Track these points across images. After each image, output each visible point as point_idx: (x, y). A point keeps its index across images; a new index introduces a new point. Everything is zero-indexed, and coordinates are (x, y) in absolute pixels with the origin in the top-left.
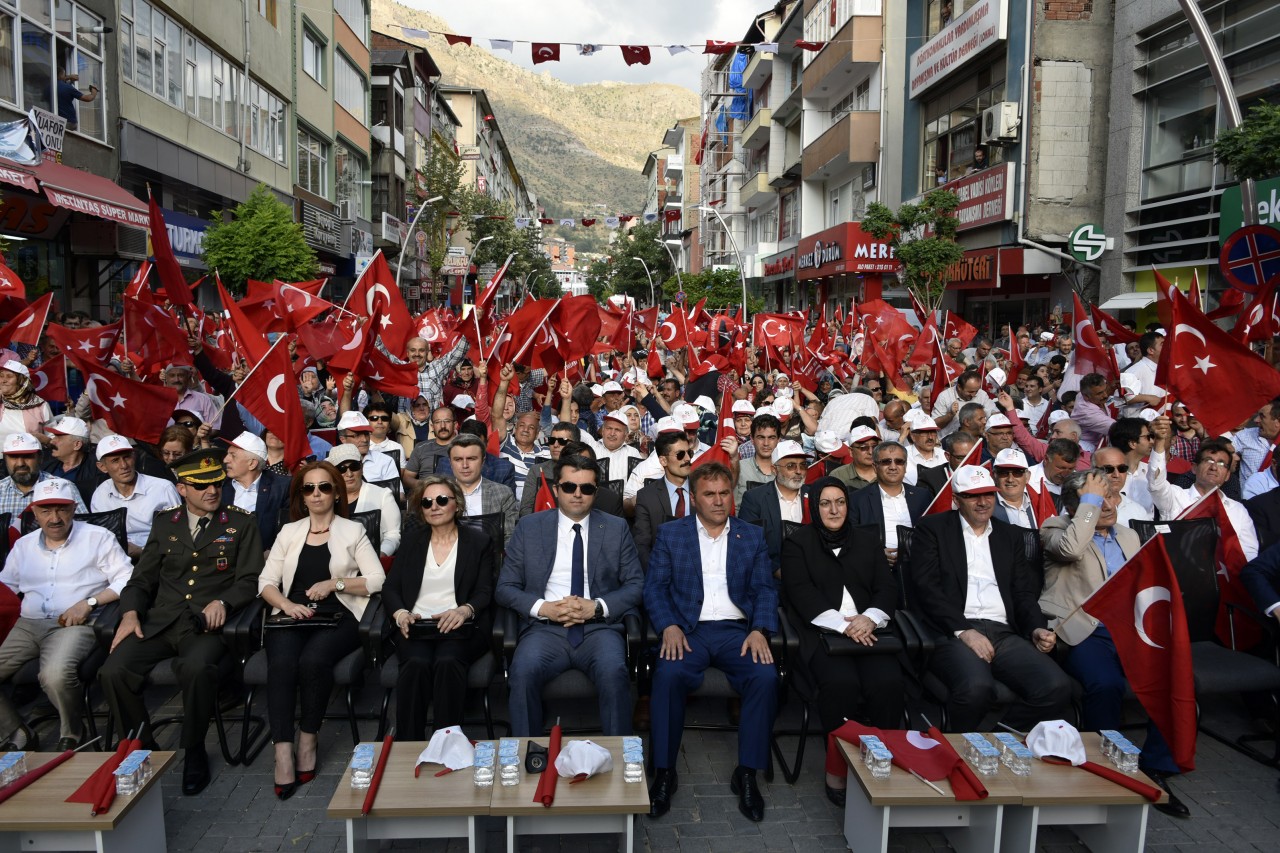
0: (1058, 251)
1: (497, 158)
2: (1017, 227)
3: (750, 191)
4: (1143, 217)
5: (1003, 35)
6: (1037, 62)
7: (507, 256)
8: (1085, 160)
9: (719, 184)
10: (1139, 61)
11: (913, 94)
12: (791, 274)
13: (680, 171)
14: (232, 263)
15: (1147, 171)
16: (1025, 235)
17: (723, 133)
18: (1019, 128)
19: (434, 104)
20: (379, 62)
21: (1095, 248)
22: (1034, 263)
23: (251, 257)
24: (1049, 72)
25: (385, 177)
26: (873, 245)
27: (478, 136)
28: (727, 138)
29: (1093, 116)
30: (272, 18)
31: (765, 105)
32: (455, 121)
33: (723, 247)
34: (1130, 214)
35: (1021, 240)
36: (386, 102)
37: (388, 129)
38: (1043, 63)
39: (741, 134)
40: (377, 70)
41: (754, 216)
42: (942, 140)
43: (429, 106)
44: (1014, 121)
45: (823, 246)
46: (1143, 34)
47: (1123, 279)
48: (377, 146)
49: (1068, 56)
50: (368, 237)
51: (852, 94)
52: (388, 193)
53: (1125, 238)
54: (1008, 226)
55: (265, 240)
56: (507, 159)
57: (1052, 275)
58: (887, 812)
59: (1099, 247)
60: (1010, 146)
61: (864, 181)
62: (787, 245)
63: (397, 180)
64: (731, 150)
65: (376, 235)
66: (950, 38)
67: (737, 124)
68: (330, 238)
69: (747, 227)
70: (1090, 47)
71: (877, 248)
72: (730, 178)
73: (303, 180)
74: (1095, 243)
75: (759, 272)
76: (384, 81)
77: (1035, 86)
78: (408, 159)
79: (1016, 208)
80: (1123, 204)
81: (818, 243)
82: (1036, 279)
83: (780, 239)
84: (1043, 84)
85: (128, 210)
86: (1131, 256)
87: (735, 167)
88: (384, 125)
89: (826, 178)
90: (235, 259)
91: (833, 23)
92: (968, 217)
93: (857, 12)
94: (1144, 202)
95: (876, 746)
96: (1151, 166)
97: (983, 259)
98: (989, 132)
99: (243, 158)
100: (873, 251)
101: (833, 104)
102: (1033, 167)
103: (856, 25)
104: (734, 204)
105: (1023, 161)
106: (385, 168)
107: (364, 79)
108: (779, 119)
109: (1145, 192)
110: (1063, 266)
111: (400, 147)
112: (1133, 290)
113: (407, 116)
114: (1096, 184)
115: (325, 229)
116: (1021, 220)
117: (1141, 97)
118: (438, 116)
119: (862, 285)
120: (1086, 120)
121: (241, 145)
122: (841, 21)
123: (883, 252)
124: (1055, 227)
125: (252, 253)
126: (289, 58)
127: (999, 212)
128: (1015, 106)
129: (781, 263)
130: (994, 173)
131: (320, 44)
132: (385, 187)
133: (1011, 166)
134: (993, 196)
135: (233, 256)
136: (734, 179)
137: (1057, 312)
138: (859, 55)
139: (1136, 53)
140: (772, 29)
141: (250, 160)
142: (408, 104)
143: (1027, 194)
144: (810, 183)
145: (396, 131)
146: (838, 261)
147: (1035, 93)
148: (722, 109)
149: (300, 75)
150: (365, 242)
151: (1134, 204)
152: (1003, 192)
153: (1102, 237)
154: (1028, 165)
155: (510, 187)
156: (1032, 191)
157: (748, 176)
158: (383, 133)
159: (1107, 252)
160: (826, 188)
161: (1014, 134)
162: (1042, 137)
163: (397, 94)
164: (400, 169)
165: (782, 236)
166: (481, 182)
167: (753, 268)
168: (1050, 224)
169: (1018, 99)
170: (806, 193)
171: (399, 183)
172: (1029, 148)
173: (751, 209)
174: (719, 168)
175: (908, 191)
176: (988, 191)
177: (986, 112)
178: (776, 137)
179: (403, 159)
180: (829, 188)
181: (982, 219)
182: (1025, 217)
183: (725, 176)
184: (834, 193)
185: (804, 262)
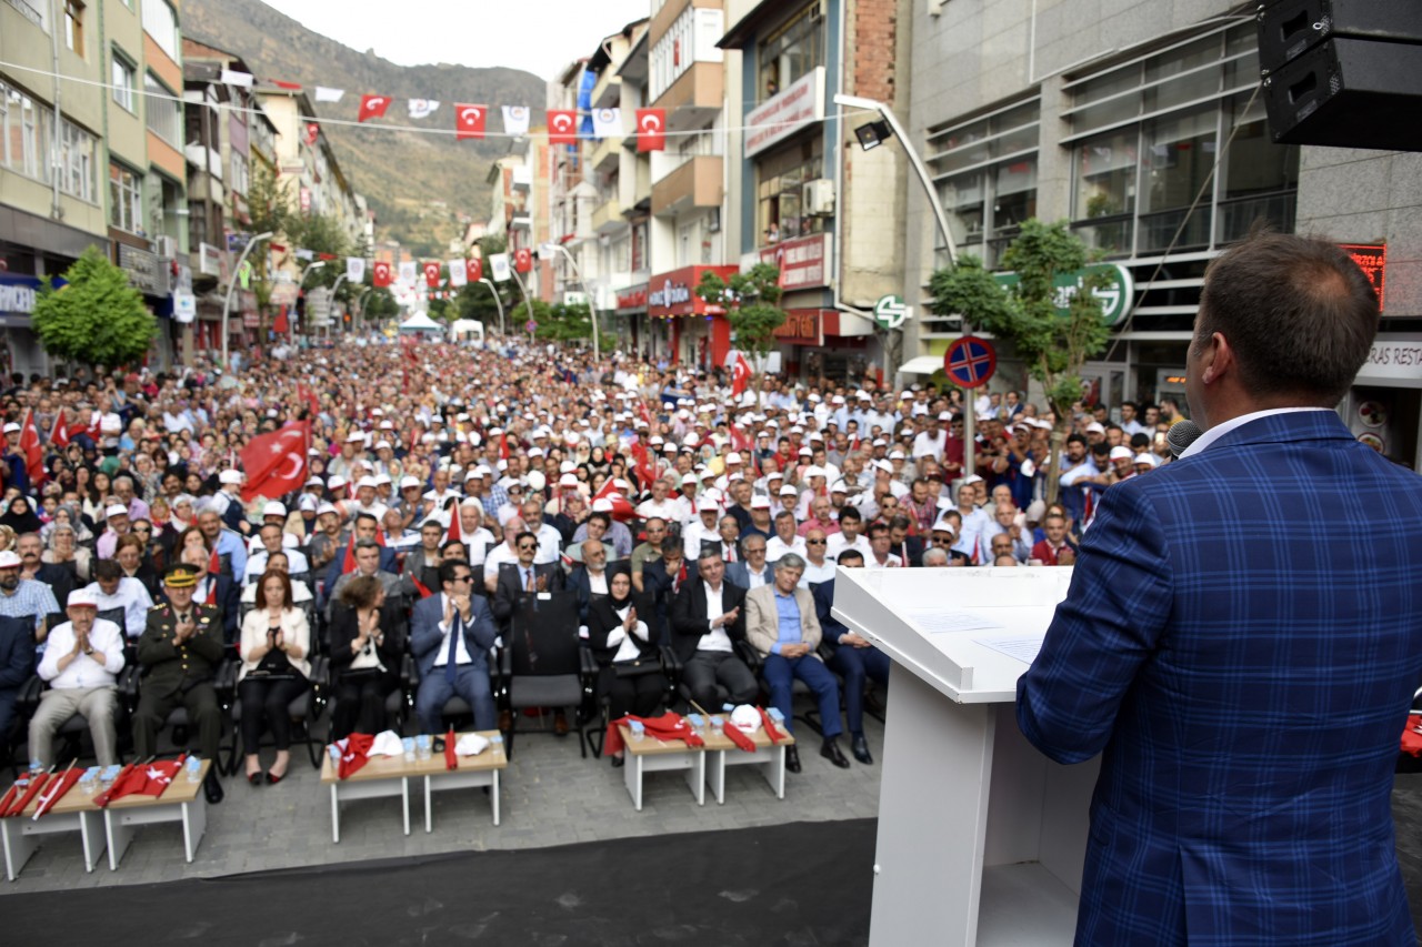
0: (867, 315)
1: (322, 165)
2: (833, 293)
3: (601, 220)
4: (933, 290)
5: (819, 116)
6: (848, 144)
7: (335, 278)
8: (892, 233)
9: (569, 207)
10: (931, 154)
11: (748, 154)
12: (643, 309)
13: (528, 185)
14: (69, 333)
16: (841, 301)
17: (572, 154)
18: (834, 203)
19: (250, 115)
20: (192, 78)
21: (897, 317)
22: (850, 326)
23: (89, 326)
24: (858, 153)
25: (201, 203)
27: (300, 146)
28: (576, 159)
29: (897, 194)
30: (79, 49)
32: (273, 130)
33: (575, 273)
34: (922, 288)
35: (838, 305)
36: (199, 120)
37: (202, 150)
38: (854, 146)
39: (591, 156)
40: (190, 86)
41: (607, 238)
42: (775, 200)
43: (245, 118)
44: (830, 198)
45: (672, 286)
46: (933, 130)
47: (920, 344)
48: (192, 169)
50: (185, 273)
51: (698, 133)
52: (207, 222)
53: (921, 309)
54: (825, 290)
55: (101, 308)
56: (333, 164)
57: (866, 337)
58: (640, 759)
59: (900, 315)
60: (829, 220)
61: (711, 223)
62: (640, 279)
63: (216, 205)
64: (581, 172)
65: (195, 268)
66: (777, 108)
67: (586, 146)
68: (147, 278)
69: (599, 252)
72: (580, 202)
73: (116, 219)
74: (897, 312)
75: (612, 304)
76: (195, 97)
77: (847, 167)
78: (225, 181)
79: (833, 276)
80: (918, 278)
81: (668, 283)
82: (853, 341)
83: (633, 270)
84: (853, 167)
86: (926, 325)
87: (586, 189)
88: (199, 145)
89: (675, 215)
90: (70, 329)
91: (676, 63)
92: (793, 278)
93: (698, 58)
95: (637, 726)
96: (941, 246)
97: (808, 319)
98: (809, 204)
99: (57, 204)
101: (679, 142)
102: (846, 239)
103: (698, 71)
104: (585, 229)
105: (838, 234)
106: (200, 193)
107: (175, 98)
108: (628, 146)
110: (873, 329)
111: (216, 169)
112: (928, 353)
113: (223, 133)
114: (899, 256)
115: (142, 271)
116: (837, 286)
117: (936, 184)
118: (255, 127)
119: (711, 326)
121: (53, 189)
122: (685, 63)
124: (863, 293)
125: (89, 322)
126: (99, 89)
127: (820, 278)
128: (829, 183)
129: (634, 297)
130: (815, 241)
131: (130, 68)
132: (202, 215)
133: (828, 237)
134: (813, 262)
135: (69, 325)
136: (585, 203)
137: (871, 370)
138: (702, 100)
139: (928, 146)
140: (619, 54)
141: (64, 205)
142: (224, 118)
143: (842, 264)
144: (661, 218)
145: (212, 152)
146: (687, 302)
147: (847, 173)
149: (112, 108)
150: (183, 278)
151: (925, 278)
152: (822, 260)
153: (903, 306)
154: (842, 237)
155: (337, 193)
156: (846, 261)
157: (599, 200)
158: (197, 154)
160: (674, 222)
161: (829, 209)
162: (853, 212)
163: (212, 111)
164: (217, 194)
165: (635, 266)
166: (303, 195)
167: (607, 301)
168: (861, 291)
169: (832, 177)
170: (656, 227)
171: (217, 208)
172: (842, 223)
173: (603, 235)
174: (569, 189)
175: (746, 245)
176: (811, 257)
177: (806, 186)
178: (626, 163)
179: (220, 181)
180: (680, 225)
181: (806, 283)
182: (841, 284)
183: (575, 198)
184: (684, 229)
185: (655, 299)
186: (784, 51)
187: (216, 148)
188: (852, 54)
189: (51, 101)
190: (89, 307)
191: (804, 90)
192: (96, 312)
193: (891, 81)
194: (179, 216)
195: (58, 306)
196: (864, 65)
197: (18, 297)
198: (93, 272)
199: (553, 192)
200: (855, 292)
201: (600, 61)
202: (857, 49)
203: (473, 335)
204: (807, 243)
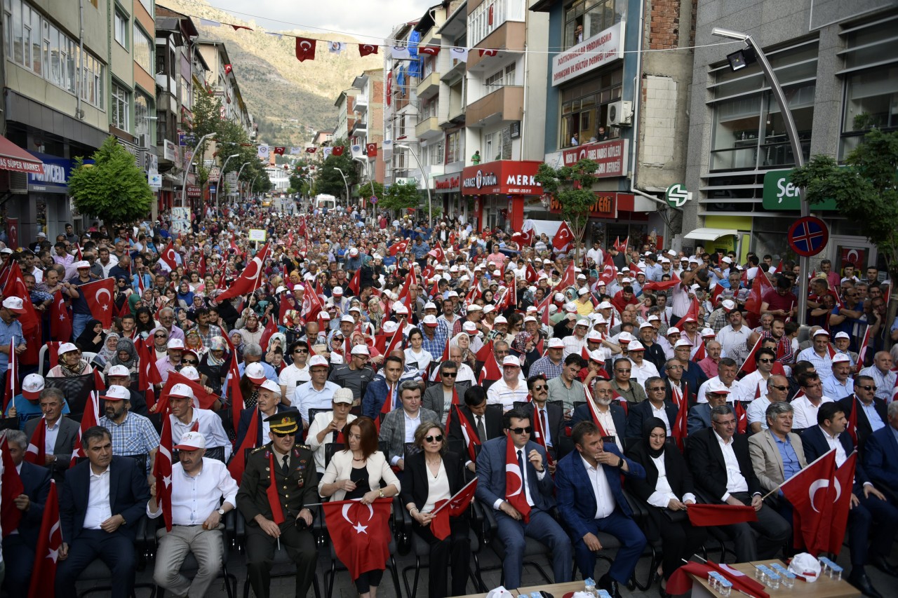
0: (655, 197)
1: (230, 91)
2: (630, 181)
3: (424, 129)
4: (711, 181)
5: (621, 56)
6: (644, 76)
8: (672, 140)
9: (398, 121)
10: (711, 83)
11: (555, 83)
12: (457, 190)
13: (365, 107)
14: (95, 197)
15: (714, 152)
16: (635, 187)
17: (402, 86)
18: (633, 118)
19: (192, 55)
20: (160, 28)
21: (681, 199)
22: (641, 204)
24: (651, 82)
25: (164, 113)
26: (519, 176)
27: (220, 77)
28: (405, 89)
29: (677, 112)
30: (95, 2)
31: (434, 70)
32: (206, 67)
33: (402, 164)
34: (703, 179)
35: (633, 190)
36: (164, 57)
37: (165, 77)
38: (648, 77)
39: (417, 89)
40: (160, 34)
41: (426, 143)
42: (575, 116)
43: (190, 58)
44: (630, 113)
45: (483, 174)
46: (713, 66)
47: (698, 219)
48: (159, 89)
49: (664, 73)
50: (154, 157)
51: (502, 72)
52: (167, 124)
53: (700, 194)
54: (623, 179)
56: (237, 92)
57: (651, 212)
59: (683, 198)
60: (626, 129)
61: (512, 132)
62: (452, 169)
63: (172, 114)
64: (408, 98)
65: (160, 156)
66: (583, 50)
67: (412, 81)
69: (419, 152)
70: (677, 68)
71: (521, 178)
72: (407, 118)
73: (114, 120)
74: (680, 196)
75: (432, 186)
76: (162, 41)
77: (643, 92)
78: (178, 98)
79: (629, 168)
80: (699, 172)
81: (479, 172)
82: (642, 215)
83: (446, 163)
84: (648, 91)
85: (22, 161)
86: (703, 205)
87: (411, 110)
88: (163, 74)
89: (483, 126)
90: (95, 194)
91: (490, 23)
93: (509, 18)
94: (712, 172)
96: (716, 149)
97: (606, 199)
98: (613, 118)
99: (79, 108)
100: (519, 180)
101: (488, 76)
102: (641, 143)
103: (509, 27)
104: (411, 133)
105: (635, 140)
106: (164, 107)
107: (150, 41)
108: (445, 80)
109: (712, 166)
110: (657, 206)
111: (173, 90)
112: (704, 226)
113: (178, 67)
114: (679, 155)
116: (633, 178)
117: (711, 105)
118: (195, 64)
119: (511, 202)
120: (673, 114)
121: (77, 98)
122: (498, 22)
123: (525, 182)
124: (654, 182)
126: (106, 31)
127: (618, 170)
128: (630, 103)
129: (449, 181)
130: (615, 144)
131: (125, 19)
132: (163, 120)
133: (626, 141)
134: (614, 159)
135: (95, 192)
136: (411, 118)
137: (653, 236)
138: (511, 48)
139: (708, 77)
140: (440, 19)
141: (83, 109)
142: (178, 57)
143: (637, 160)
144: (472, 129)
145: (171, 78)
146: (495, 186)
147: (643, 96)
148: (402, 67)
149: (113, 44)
150: (153, 162)
151: (705, 173)
152: (621, 157)
153: (685, 192)
154: (638, 142)
155: (238, 112)
156: (640, 159)
157: (420, 117)
158: (162, 80)
159: (688, 201)
160: (480, 131)
161: (629, 121)
162: (647, 124)
163: (172, 51)
164: (173, 107)
165: (447, 161)
166: (222, 110)
167: (427, 184)
168: (650, 180)
170: (468, 135)
171: (173, 116)
172: (639, 131)
173: (422, 140)
174: (399, 109)
175: (549, 147)
176: (610, 156)
177: (610, 105)
178: (444, 92)
179: (176, 99)
180: (485, 133)
181: (606, 173)
182: (635, 175)
183: (403, 115)
184: (488, 136)
185: (468, 183)
186: (586, 12)
188: (649, 12)
189: (78, 36)
190: (109, 179)
191: (607, 38)
192: (114, 182)
193: (676, 31)
195: (88, 178)
196: (657, 19)
197: (54, 172)
198: (112, 155)
199: (386, 111)
200: (648, 181)
201: (426, 23)
202: (653, 8)
203: (329, 205)
204: (608, 145)
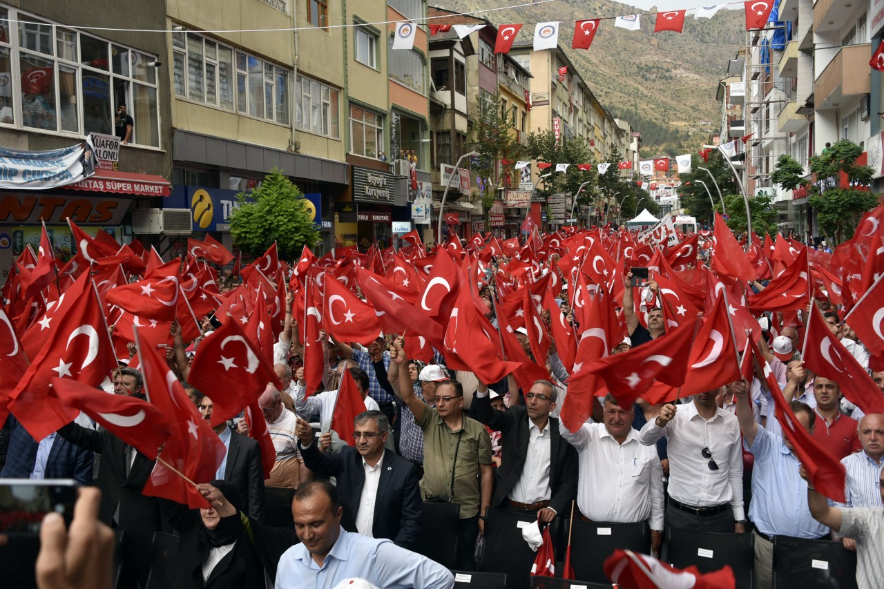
1: (578, 99)
3: (784, 118)
7: (579, 186)
9: (764, 111)
14: (248, 236)
19: (501, 63)
23: (262, 230)
25: (448, 132)
27: (553, 83)
28: (768, 68)
31: (795, 38)
32: (525, 75)
36: (446, 70)
37: (449, 92)
39: (778, 64)
40: (435, 46)
43: (495, 66)
50: (426, 186)
51: (855, 27)
55: (271, 218)
56: (589, 97)
63: (460, 134)
64: (772, 79)
65: (435, 183)
67: (776, 55)
68: (380, 192)
69: (789, 150)
72: (771, 106)
73: (358, 148)
75: (790, 196)
76: (445, 53)
87: (775, 95)
88: (446, 89)
89: (835, 107)
90: (249, 233)
99: (293, 140)
101: (843, 36)
106: (447, 126)
107: (422, 57)
108: (801, 49)
111: (461, 106)
113: (470, 79)
115: (377, 186)
118: (506, 73)
121: (292, 129)
125: (261, 227)
126: (341, 53)
131: (373, 36)
132: (447, 142)
135: (248, 230)
136: (775, 106)
141: (301, 140)
142: (471, 67)
145: (456, 94)
148: (765, 40)
149: (352, 65)
150: (423, 191)
155: (594, 120)
157: (783, 104)
158: (444, 97)
160: (837, 115)
163: (457, 63)
164: (461, 125)
166: (556, 123)
170: (818, 122)
171: (461, 136)
173: (791, 135)
174: (764, 96)
178: (801, 64)
179: (463, 115)
180: (842, 116)
183: (768, 103)
187: (462, 90)
189: (290, 64)
190: (261, 217)
192: (266, 220)
194: (423, 143)
195: (244, 216)
203: (689, 229)
